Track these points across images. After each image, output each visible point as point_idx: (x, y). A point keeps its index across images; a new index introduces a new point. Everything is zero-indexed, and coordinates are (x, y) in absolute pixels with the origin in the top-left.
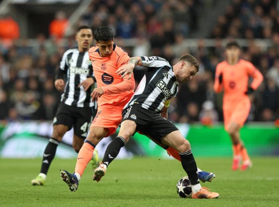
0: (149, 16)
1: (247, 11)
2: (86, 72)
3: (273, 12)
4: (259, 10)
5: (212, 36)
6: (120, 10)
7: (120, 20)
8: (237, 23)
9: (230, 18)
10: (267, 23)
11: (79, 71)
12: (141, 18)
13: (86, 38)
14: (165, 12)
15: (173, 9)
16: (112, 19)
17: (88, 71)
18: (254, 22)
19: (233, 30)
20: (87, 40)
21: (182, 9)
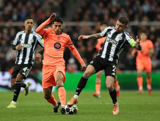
0: (37, 8)
1: (94, 5)
2: (30, 46)
3: (109, 6)
4: (101, 5)
5: (74, 20)
6: (20, 5)
7: (20, 10)
8: (88, 12)
9: (84, 9)
10: (106, 12)
11: (26, 46)
12: (32, 9)
13: (30, 24)
14: (46, 6)
15: (51, 4)
16: (15, 10)
17: (31, 46)
18: (98, 11)
19: (86, 16)
20: (30, 26)
21: (56, 4)
